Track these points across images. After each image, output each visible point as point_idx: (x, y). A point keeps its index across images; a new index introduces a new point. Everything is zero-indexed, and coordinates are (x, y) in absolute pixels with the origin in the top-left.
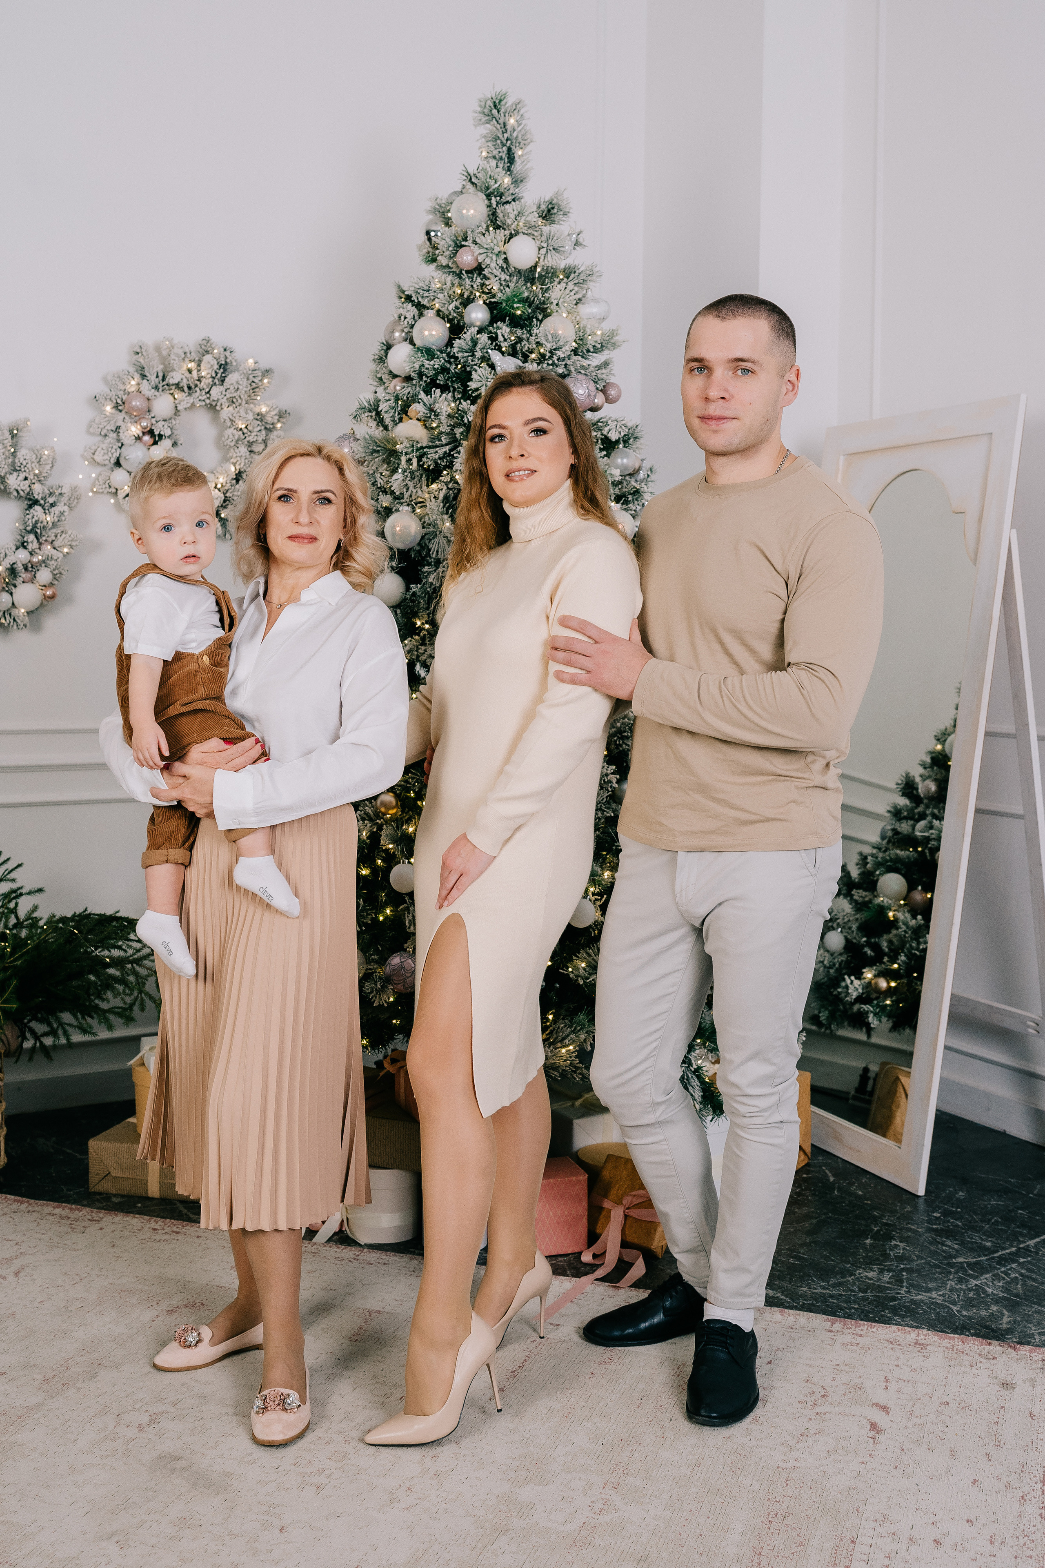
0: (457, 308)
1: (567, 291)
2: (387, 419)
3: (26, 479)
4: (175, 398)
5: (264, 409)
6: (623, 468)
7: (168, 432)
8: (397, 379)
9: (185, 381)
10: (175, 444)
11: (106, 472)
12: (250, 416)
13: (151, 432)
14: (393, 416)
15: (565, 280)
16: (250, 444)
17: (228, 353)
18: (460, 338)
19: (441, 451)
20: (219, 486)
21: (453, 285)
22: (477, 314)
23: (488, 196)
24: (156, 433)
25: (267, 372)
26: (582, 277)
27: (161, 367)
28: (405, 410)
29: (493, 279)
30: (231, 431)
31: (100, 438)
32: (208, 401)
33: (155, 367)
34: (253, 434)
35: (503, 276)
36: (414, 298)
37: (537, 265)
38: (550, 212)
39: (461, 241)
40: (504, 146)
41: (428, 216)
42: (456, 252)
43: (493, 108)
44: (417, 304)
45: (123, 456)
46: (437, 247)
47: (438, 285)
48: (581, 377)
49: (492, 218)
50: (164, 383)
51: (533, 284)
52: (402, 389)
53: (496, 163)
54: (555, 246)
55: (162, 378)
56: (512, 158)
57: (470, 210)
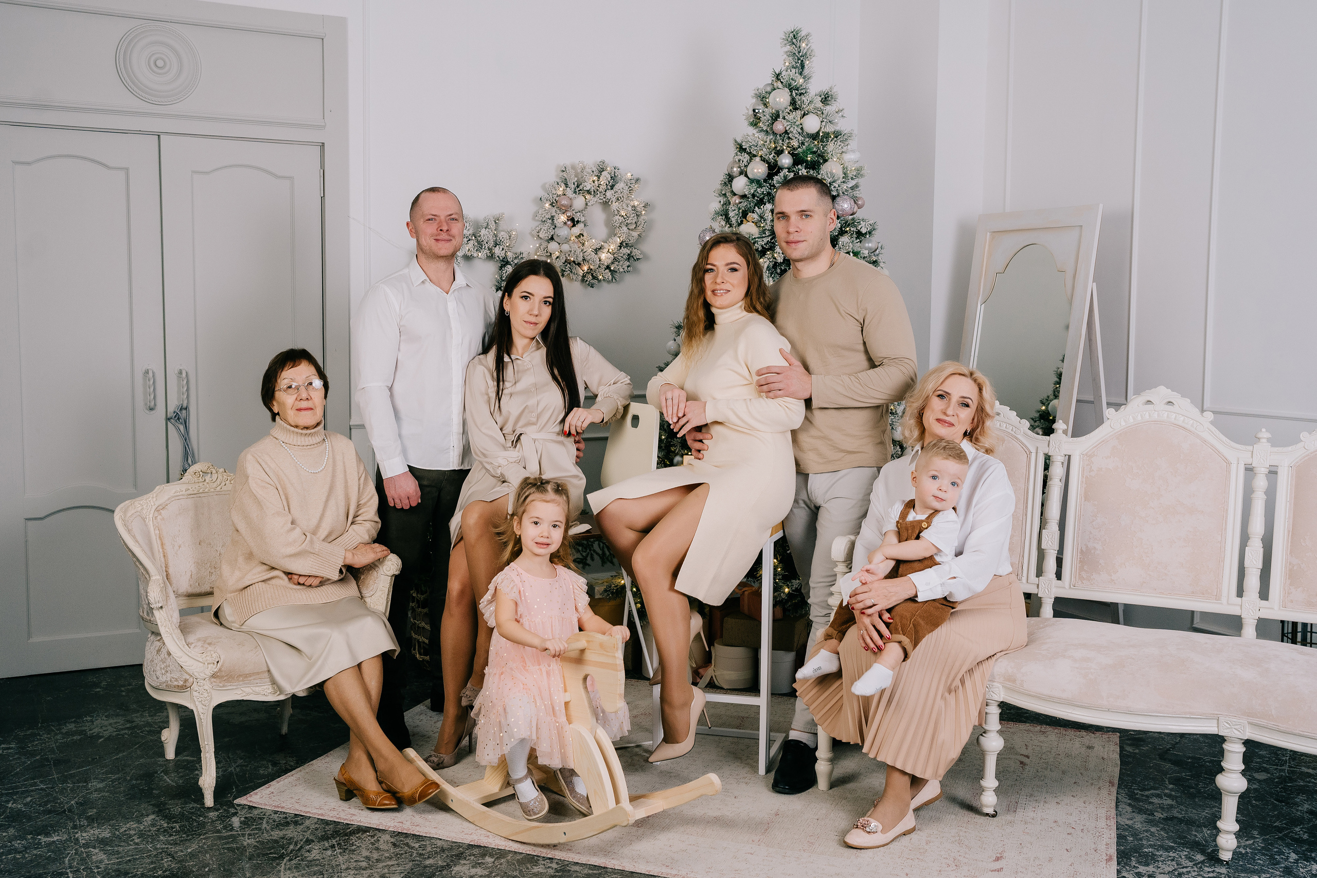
0: (774, 156)
1: (837, 146)
2: (734, 221)
3: (503, 249)
4: (586, 199)
5: (636, 203)
6: (869, 249)
7: (583, 219)
8: (736, 196)
9: (593, 188)
10: (585, 225)
11: (544, 244)
12: (630, 209)
13: (572, 220)
14: (737, 219)
15: (835, 139)
16: (627, 225)
17: (616, 171)
18: (777, 175)
19: (765, 240)
20: (610, 251)
21: (770, 142)
22: (786, 160)
23: (791, 90)
24: (576, 220)
25: (637, 180)
26: (845, 137)
27: (576, 179)
28: (745, 215)
29: (795, 140)
30: (617, 217)
31: (542, 223)
32: (604, 200)
33: (573, 180)
34: (630, 219)
35: (801, 138)
36: (748, 150)
37: (819, 131)
38: (826, 99)
39: (776, 117)
40: (799, 59)
41: (754, 100)
42: (773, 123)
43: (794, 38)
44: (749, 153)
45: (556, 234)
46: (759, 119)
47: (762, 142)
48: (846, 197)
49: (793, 103)
50: (579, 189)
51: (818, 142)
52: (740, 203)
53: (794, 70)
54: (831, 120)
55: (578, 187)
56: (803, 66)
57: (781, 99)
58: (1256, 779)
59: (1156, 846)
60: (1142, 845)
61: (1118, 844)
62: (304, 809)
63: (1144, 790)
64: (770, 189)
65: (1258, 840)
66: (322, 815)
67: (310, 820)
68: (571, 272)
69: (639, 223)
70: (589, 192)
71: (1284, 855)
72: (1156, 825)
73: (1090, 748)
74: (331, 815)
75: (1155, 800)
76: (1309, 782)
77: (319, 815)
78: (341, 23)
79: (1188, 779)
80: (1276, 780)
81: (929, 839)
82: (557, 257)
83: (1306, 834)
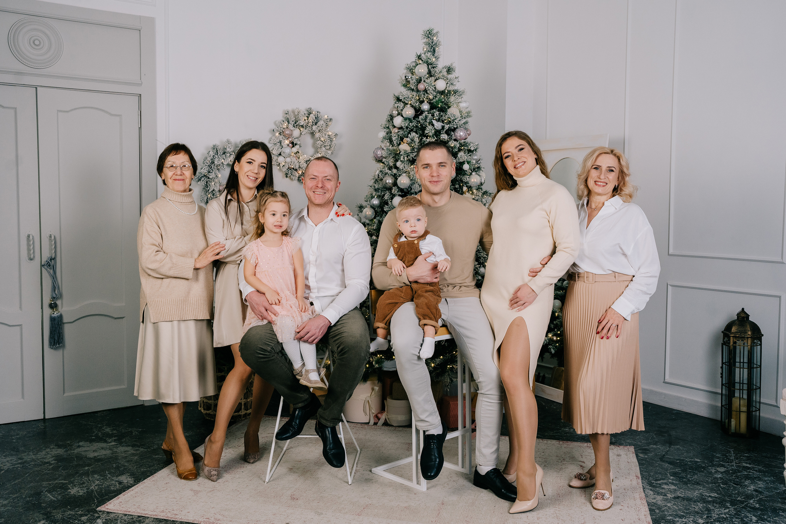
0: (419, 104)
1: (456, 99)
2: (395, 143)
4: (300, 130)
5: (330, 133)
6: (476, 160)
7: (299, 143)
8: (396, 128)
9: (305, 124)
10: (300, 147)
12: (327, 137)
13: (292, 143)
14: (397, 142)
15: (455, 94)
16: (325, 146)
17: (318, 114)
18: (421, 115)
21: (416, 96)
22: (426, 107)
23: (428, 65)
24: (295, 143)
25: (331, 120)
26: (461, 93)
27: (294, 119)
28: (402, 139)
29: (431, 95)
30: (319, 142)
31: (273, 144)
32: (311, 131)
33: (292, 119)
34: (327, 143)
35: (435, 93)
36: (403, 100)
37: (445, 89)
38: (449, 70)
39: (419, 81)
40: (432, 47)
41: (405, 71)
42: (418, 85)
43: (429, 34)
44: (404, 102)
45: (283, 151)
46: (409, 82)
47: (411, 96)
48: (462, 129)
49: (429, 73)
50: (296, 125)
51: (444, 96)
52: (399, 132)
53: (430, 53)
54: (452, 83)
55: (295, 123)
56: (434, 51)
57: (422, 70)
58: (719, 472)
59: (673, 515)
60: (665, 515)
61: (651, 515)
62: (143, 512)
63: (656, 480)
64: (417, 123)
65: (731, 509)
66: (156, 515)
67: (148, 520)
68: (292, 174)
69: (332, 145)
70: (302, 126)
71: (749, 518)
72: (670, 502)
73: (619, 455)
74: (162, 515)
75: (665, 486)
76: (750, 472)
77: (154, 515)
78: (151, 21)
79: (681, 473)
80: (731, 472)
81: (538, 516)
82: (283, 166)
83: (757, 505)
